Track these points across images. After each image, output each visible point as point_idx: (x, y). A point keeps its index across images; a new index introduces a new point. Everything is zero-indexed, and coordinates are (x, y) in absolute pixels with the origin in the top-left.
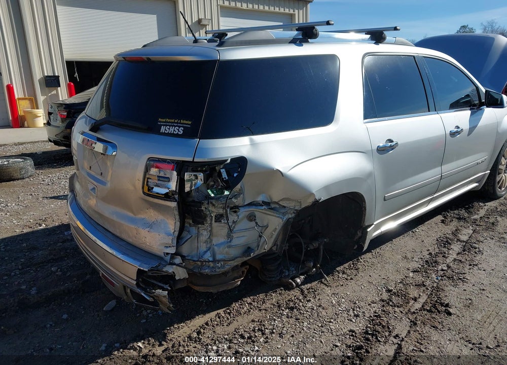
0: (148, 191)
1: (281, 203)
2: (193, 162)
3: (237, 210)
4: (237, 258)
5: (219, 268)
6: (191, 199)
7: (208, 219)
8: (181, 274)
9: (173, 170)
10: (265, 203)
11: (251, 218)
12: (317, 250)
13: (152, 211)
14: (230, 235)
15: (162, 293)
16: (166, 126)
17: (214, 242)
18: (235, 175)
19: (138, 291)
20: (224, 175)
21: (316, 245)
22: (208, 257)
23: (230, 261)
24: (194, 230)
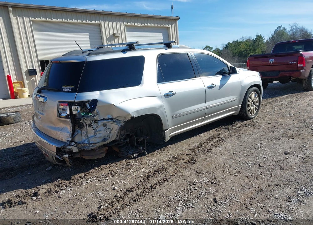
0: (59, 115)
1: (117, 118)
2: (75, 102)
3: (97, 122)
4: (99, 142)
5: (91, 147)
6: (76, 118)
7: (85, 126)
8: (75, 150)
9: (67, 106)
10: (110, 119)
11: (105, 125)
12: (143, 141)
13: (61, 123)
14: (95, 133)
15: (66, 156)
16: (65, 88)
17: (89, 136)
18: (93, 106)
19: (57, 157)
20: (88, 106)
21: (142, 139)
22: (86, 142)
23: (96, 143)
24: (80, 131)
